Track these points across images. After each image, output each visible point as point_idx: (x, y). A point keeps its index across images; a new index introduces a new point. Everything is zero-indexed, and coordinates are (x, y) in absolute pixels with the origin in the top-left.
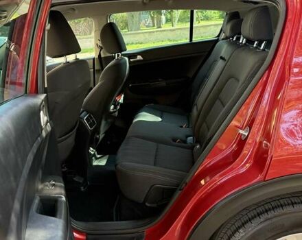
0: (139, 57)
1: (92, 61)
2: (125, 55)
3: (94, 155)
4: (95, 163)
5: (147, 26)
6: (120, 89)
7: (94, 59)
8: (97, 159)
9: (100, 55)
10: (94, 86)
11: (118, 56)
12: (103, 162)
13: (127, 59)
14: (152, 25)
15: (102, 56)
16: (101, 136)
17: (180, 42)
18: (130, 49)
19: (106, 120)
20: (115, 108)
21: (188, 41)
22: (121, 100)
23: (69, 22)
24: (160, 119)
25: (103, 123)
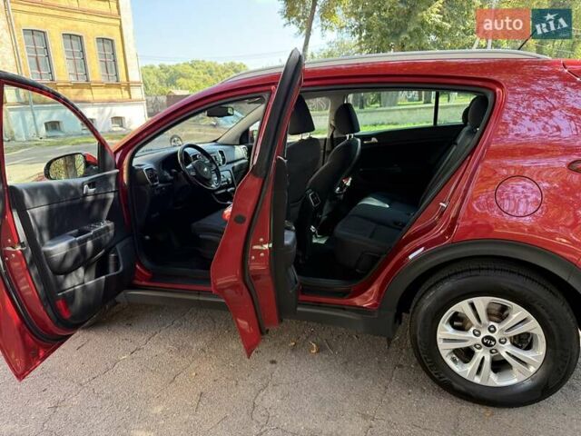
0: (374, 140)
1: (323, 142)
2: (358, 137)
3: (314, 233)
4: (315, 241)
5: (410, 100)
6: (348, 170)
7: (326, 139)
8: (316, 237)
9: (332, 136)
10: (323, 164)
11: (350, 137)
12: (323, 241)
13: (359, 140)
14: (417, 98)
15: (335, 136)
16: (324, 217)
17: (424, 124)
18: (364, 130)
19: (330, 201)
20: (341, 190)
21: (432, 124)
22: (348, 183)
23: (306, 101)
24: (388, 206)
25: (327, 204)
